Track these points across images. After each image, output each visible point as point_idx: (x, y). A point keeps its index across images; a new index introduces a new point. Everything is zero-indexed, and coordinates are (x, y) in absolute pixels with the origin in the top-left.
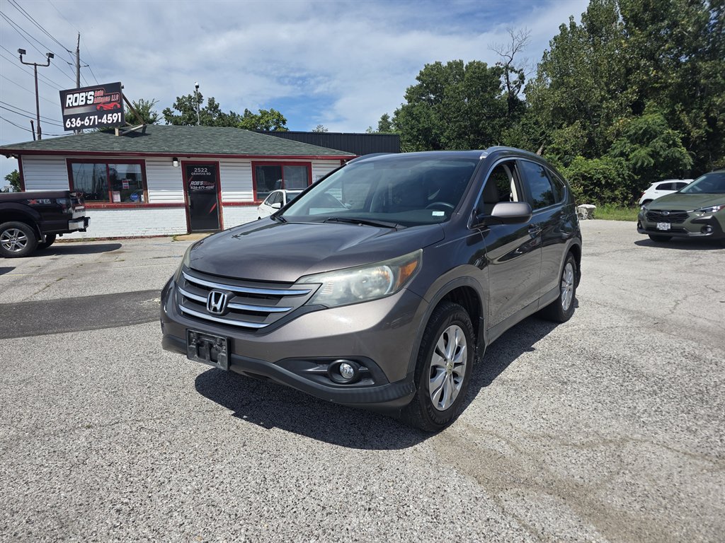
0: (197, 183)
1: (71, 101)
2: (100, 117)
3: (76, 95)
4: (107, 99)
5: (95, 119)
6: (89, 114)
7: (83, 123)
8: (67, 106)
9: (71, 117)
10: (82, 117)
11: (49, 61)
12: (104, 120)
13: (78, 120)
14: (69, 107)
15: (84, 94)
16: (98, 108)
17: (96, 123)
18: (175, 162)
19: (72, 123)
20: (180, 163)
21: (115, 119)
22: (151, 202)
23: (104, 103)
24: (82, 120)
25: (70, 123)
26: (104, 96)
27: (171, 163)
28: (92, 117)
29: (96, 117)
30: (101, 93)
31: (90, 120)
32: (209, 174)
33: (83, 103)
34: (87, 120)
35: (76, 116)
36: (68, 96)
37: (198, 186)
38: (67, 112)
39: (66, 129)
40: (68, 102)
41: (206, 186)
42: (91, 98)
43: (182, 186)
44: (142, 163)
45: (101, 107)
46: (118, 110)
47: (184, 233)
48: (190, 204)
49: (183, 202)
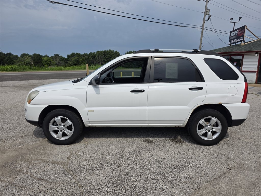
2: (238, 39)
3: (234, 32)
4: (241, 32)
6: (235, 39)
11: (239, 20)
12: (239, 40)
13: (232, 41)
15: (235, 32)
16: (238, 36)
18: (257, 54)
20: (259, 55)
21: (241, 39)
22: (243, 70)
24: (233, 41)
25: (230, 42)
26: (241, 31)
27: (254, 55)
28: (236, 39)
31: (235, 40)
33: (235, 35)
34: (234, 41)
35: (232, 40)
36: (232, 33)
39: (229, 44)
40: (231, 35)
42: (237, 32)
43: (257, 64)
44: (243, 55)
45: (239, 35)
46: (243, 36)
47: (253, 83)
48: (259, 72)
49: (256, 70)
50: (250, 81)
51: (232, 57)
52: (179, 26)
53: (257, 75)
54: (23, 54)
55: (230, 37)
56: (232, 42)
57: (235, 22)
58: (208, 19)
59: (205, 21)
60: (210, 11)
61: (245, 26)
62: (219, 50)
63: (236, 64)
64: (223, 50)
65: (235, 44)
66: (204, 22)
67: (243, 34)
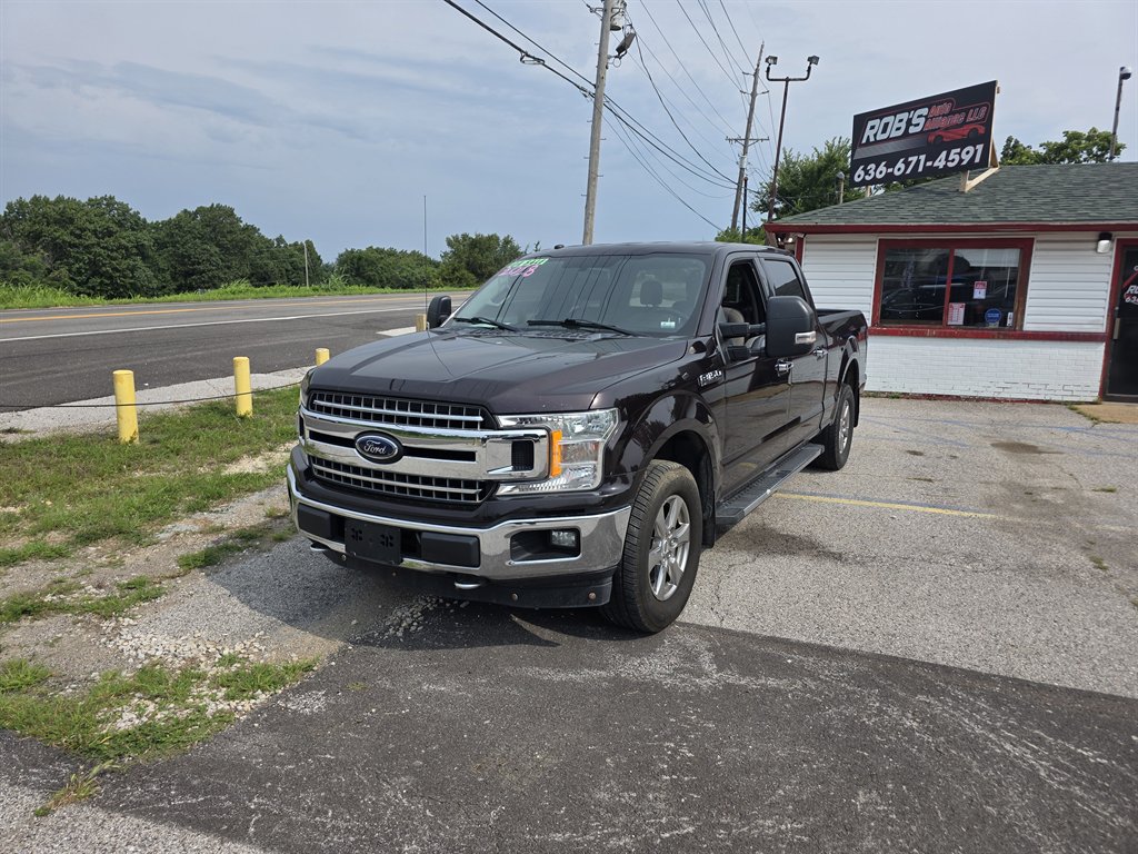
1: (874, 131)
2: (932, 157)
3: (885, 120)
4: (958, 119)
5: (918, 161)
6: (906, 154)
7: (890, 170)
8: (864, 141)
9: (866, 162)
10: (891, 160)
11: (809, 68)
12: (939, 164)
13: (882, 167)
14: (868, 143)
15: (905, 116)
16: (932, 138)
17: (920, 170)
19: (867, 173)
20: (1116, 245)
21: (966, 158)
22: (1028, 327)
23: (947, 129)
24: (891, 164)
25: (862, 173)
26: (952, 113)
27: (1092, 245)
28: (913, 159)
29: (923, 157)
30: (946, 108)
31: (907, 164)
33: (900, 133)
34: (900, 165)
35: (877, 160)
36: (871, 123)
38: (862, 153)
40: (869, 133)
42: (919, 121)
43: (1107, 296)
44: (1026, 247)
45: (940, 137)
46: (980, 139)
47: (1091, 400)
48: (1115, 337)
49: (1102, 329)
50: (1071, 388)
53: (1110, 355)
55: (858, 140)
56: (879, 171)
57: (787, 80)
58: (622, 49)
59: (610, 57)
63: (983, 291)
66: (602, 67)
67: (983, 130)
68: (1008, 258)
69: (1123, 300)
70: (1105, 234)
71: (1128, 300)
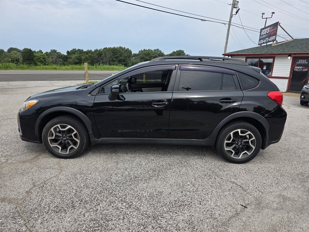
0: (299, 68)
3: (265, 30)
4: (273, 30)
9: (261, 39)
11: (272, 15)
12: (270, 40)
14: (262, 35)
15: (267, 29)
18: (290, 57)
20: (292, 58)
21: (273, 38)
22: (273, 76)
24: (264, 40)
25: (260, 42)
26: (273, 29)
27: (287, 58)
28: (267, 39)
30: (272, 27)
31: (266, 40)
32: (307, 63)
33: (266, 33)
34: (265, 40)
36: (263, 31)
37: (298, 69)
39: (259, 45)
40: (262, 33)
41: (303, 69)
42: (268, 30)
43: (290, 69)
44: (274, 58)
45: (270, 34)
46: (275, 34)
47: (284, 92)
48: (291, 78)
49: (288, 76)
51: (261, 59)
52: (202, 20)
53: (289, 82)
54: (10, 48)
55: (260, 36)
56: (262, 41)
57: (267, 18)
58: (237, 13)
59: (233, 15)
60: (239, 3)
61: (278, 22)
62: (247, 51)
63: (265, 68)
64: (251, 51)
65: (265, 44)
66: (231, 17)
67: (276, 33)
68: (270, 60)
69: (294, 70)
70: (290, 55)
71: (295, 70)
